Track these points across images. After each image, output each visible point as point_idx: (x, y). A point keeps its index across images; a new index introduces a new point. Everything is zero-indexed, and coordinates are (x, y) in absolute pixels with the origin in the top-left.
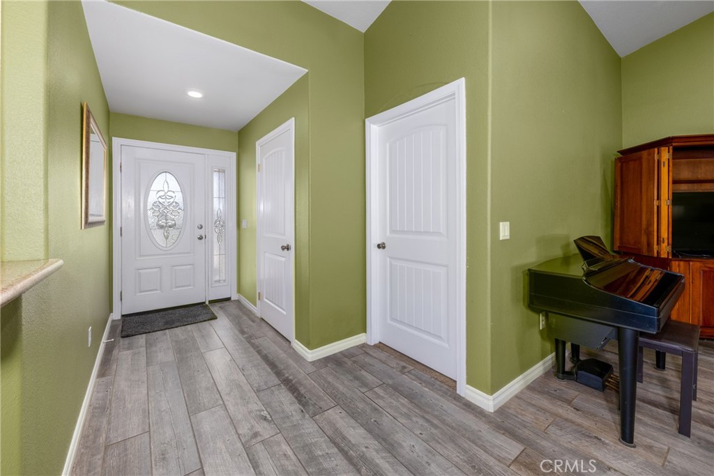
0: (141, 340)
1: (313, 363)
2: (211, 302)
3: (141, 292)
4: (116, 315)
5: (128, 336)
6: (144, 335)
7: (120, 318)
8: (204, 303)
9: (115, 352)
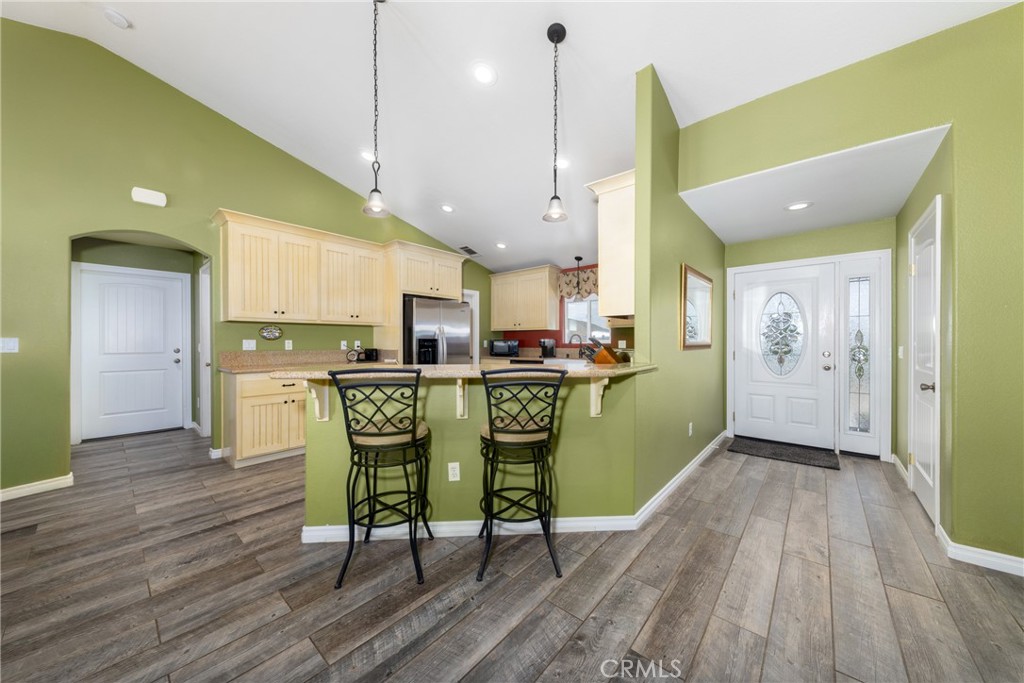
0: (743, 458)
1: (954, 562)
2: (843, 453)
3: (753, 417)
4: (729, 433)
5: (732, 451)
6: (747, 456)
7: (732, 436)
8: (833, 451)
9: (718, 457)
